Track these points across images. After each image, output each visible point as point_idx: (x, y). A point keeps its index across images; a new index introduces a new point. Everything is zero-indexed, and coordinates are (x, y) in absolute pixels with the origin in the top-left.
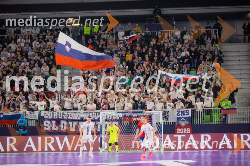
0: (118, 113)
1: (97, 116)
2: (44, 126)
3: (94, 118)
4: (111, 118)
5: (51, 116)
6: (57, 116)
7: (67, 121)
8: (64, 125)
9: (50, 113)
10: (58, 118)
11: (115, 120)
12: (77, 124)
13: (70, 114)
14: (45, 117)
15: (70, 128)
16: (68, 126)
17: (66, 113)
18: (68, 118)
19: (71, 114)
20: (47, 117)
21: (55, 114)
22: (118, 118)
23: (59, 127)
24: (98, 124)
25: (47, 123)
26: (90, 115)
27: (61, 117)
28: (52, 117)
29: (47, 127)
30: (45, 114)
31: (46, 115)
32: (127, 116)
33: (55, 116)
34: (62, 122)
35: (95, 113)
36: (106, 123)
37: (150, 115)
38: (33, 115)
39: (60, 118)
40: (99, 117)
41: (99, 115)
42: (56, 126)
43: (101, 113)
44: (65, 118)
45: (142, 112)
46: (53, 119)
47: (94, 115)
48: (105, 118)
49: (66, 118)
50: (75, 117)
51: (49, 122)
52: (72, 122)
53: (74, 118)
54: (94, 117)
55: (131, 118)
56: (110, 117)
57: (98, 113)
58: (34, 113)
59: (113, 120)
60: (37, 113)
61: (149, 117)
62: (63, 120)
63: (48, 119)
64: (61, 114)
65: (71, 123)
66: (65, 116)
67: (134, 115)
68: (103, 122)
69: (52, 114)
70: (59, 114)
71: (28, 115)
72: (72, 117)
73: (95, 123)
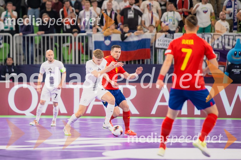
6: (220, 44)
9: (206, 38)
10: (224, 47)
21: (218, 39)
27: (229, 45)
39: (227, 47)
58: (173, 38)
64: (229, 39)
69: (210, 40)
70: (225, 39)
71: (162, 41)
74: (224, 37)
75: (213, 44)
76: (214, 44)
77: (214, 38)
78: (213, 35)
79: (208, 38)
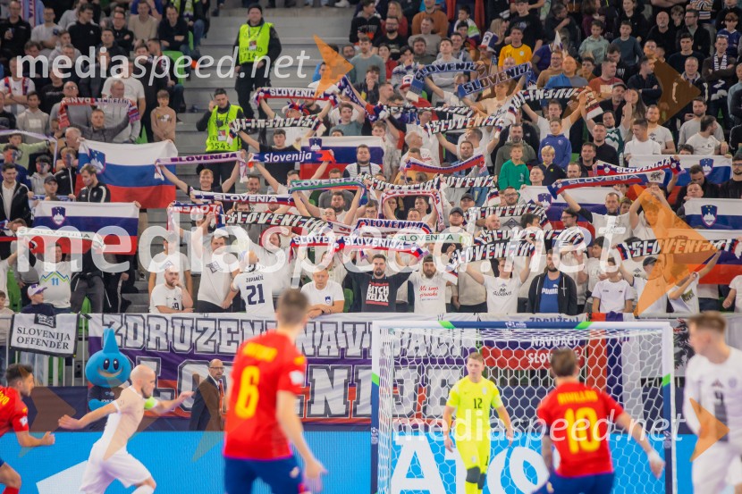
0: (456, 330)
1: (358, 343)
3: (343, 350)
4: (422, 353)
5: (135, 338)
6: (163, 340)
8: (195, 380)
9: (131, 324)
10: (171, 348)
11: (442, 362)
13: (229, 331)
17: (211, 325)
18: (217, 347)
19: (234, 327)
20: (118, 341)
21: (158, 327)
22: (455, 353)
23: (172, 392)
24: (359, 381)
26: (326, 334)
27: (182, 341)
28: (140, 342)
30: (109, 326)
32: (502, 345)
33: (158, 342)
34: (187, 367)
35: (349, 328)
36: (400, 374)
37: (614, 341)
38: (52, 329)
39: (178, 346)
40: (366, 345)
41: (367, 336)
42: (161, 385)
43: (374, 329)
44: (202, 348)
45: (572, 325)
46: (144, 351)
47: (340, 335)
48: (397, 352)
49: (210, 347)
54: (343, 345)
55: (519, 354)
56: (417, 348)
57: (360, 329)
58: (54, 324)
59: (433, 361)
60: (70, 320)
61: (609, 350)
62: (194, 356)
64: (183, 327)
66: (205, 338)
67: (534, 340)
68: (382, 372)
69: (140, 329)
70: (173, 327)
71: (27, 331)
72: (237, 342)
73: (349, 376)
74: (172, 323)
75: (147, 338)
76: (149, 340)
77: (149, 326)
78: (146, 318)
79: (136, 325)
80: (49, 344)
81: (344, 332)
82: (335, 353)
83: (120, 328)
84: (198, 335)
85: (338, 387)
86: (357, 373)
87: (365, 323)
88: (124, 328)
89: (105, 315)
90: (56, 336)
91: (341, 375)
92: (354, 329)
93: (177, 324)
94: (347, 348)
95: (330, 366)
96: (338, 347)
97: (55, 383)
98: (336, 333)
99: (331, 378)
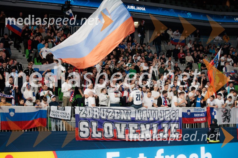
1: (152, 116)
2: (80, 131)
4: (169, 119)
5: (89, 115)
6: (98, 115)
7: (113, 122)
8: (108, 128)
10: (100, 117)
12: (126, 127)
13: (117, 112)
14: (81, 116)
15: (117, 134)
16: (115, 130)
17: (112, 110)
18: (114, 117)
19: (119, 111)
20: (84, 116)
21: (96, 111)
22: (177, 119)
23: (101, 132)
24: (153, 128)
25: (84, 126)
27: (104, 116)
28: (91, 116)
29: (84, 132)
30: (81, 111)
31: (82, 113)
33: (96, 116)
34: (106, 124)
38: (63, 111)
39: (102, 117)
40: (154, 117)
41: (155, 114)
44: (109, 118)
46: (93, 119)
47: (148, 114)
49: (112, 118)
50: (124, 117)
51: (87, 124)
52: (119, 125)
53: (122, 118)
54: (148, 117)
56: (167, 118)
57: (153, 112)
58: (64, 110)
59: (172, 121)
60: (69, 109)
62: (107, 121)
63: (85, 119)
64: (103, 111)
65: (117, 126)
66: (110, 114)
69: (91, 111)
70: (100, 111)
71: (55, 112)
72: (119, 116)
73: (150, 126)
75: (93, 114)
76: (93, 115)
77: (93, 111)
78: (92, 108)
79: (89, 110)
80: (62, 117)
81: (149, 113)
82: (146, 119)
83: (85, 111)
84: (108, 113)
85: (148, 129)
86: (152, 125)
87: (154, 110)
88: (86, 111)
89: (80, 107)
90: (65, 114)
91: (148, 126)
92: (151, 112)
93: (102, 110)
94: (150, 117)
95: (145, 123)
96: (147, 117)
97: (64, 130)
98: (146, 113)
99: (146, 127)
